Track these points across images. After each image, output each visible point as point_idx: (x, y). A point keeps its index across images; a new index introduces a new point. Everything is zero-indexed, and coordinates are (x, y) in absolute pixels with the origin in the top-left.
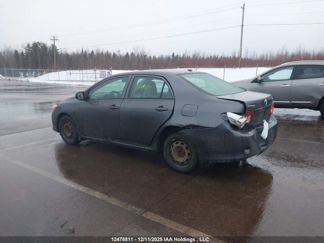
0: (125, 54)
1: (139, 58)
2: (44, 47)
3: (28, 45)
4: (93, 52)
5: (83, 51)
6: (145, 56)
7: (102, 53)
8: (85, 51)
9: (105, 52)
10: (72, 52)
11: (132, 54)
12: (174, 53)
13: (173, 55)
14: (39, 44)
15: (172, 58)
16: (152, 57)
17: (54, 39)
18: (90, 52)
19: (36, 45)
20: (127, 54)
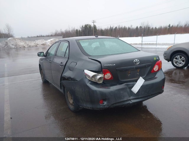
0: (136, 27)
1: (145, 29)
2: (90, 27)
3: (82, 26)
4: (116, 28)
5: (111, 27)
6: (149, 28)
7: (122, 28)
8: (112, 27)
9: (123, 27)
10: (105, 28)
11: (141, 27)
12: (170, 25)
13: (169, 26)
14: (88, 25)
15: (168, 28)
16: (154, 28)
17: (94, 22)
18: (114, 28)
19: (86, 26)
20: (137, 27)
